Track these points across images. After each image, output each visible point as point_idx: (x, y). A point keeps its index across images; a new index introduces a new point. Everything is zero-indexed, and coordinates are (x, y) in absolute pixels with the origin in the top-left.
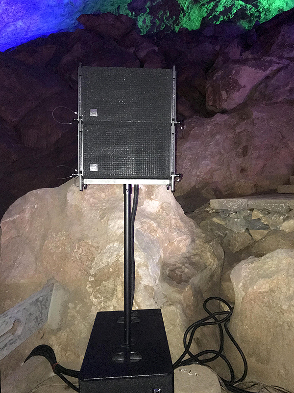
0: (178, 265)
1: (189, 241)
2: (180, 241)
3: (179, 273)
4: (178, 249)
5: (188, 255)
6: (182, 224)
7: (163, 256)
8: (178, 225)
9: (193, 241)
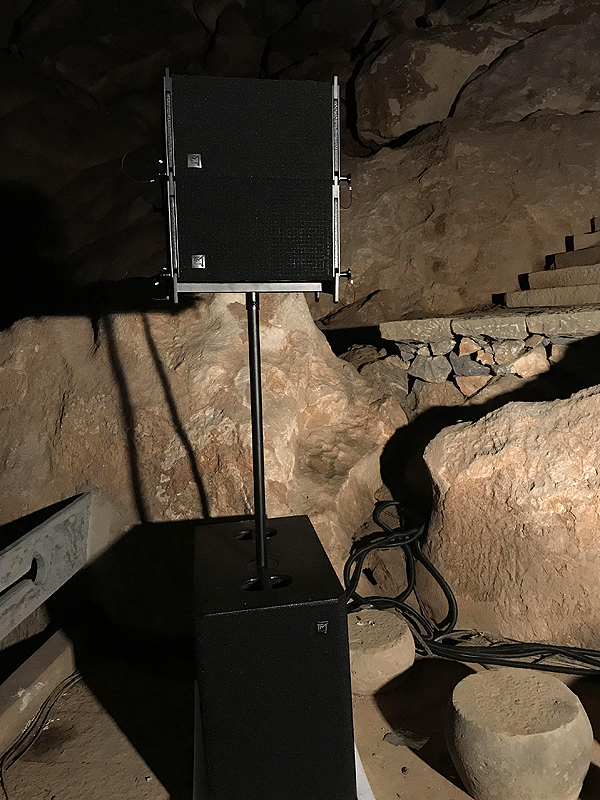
0: (325, 446)
1: (344, 402)
2: (327, 403)
3: (329, 461)
4: (325, 417)
5: (342, 427)
6: (329, 371)
7: (297, 430)
8: (323, 374)
9: (351, 401)
